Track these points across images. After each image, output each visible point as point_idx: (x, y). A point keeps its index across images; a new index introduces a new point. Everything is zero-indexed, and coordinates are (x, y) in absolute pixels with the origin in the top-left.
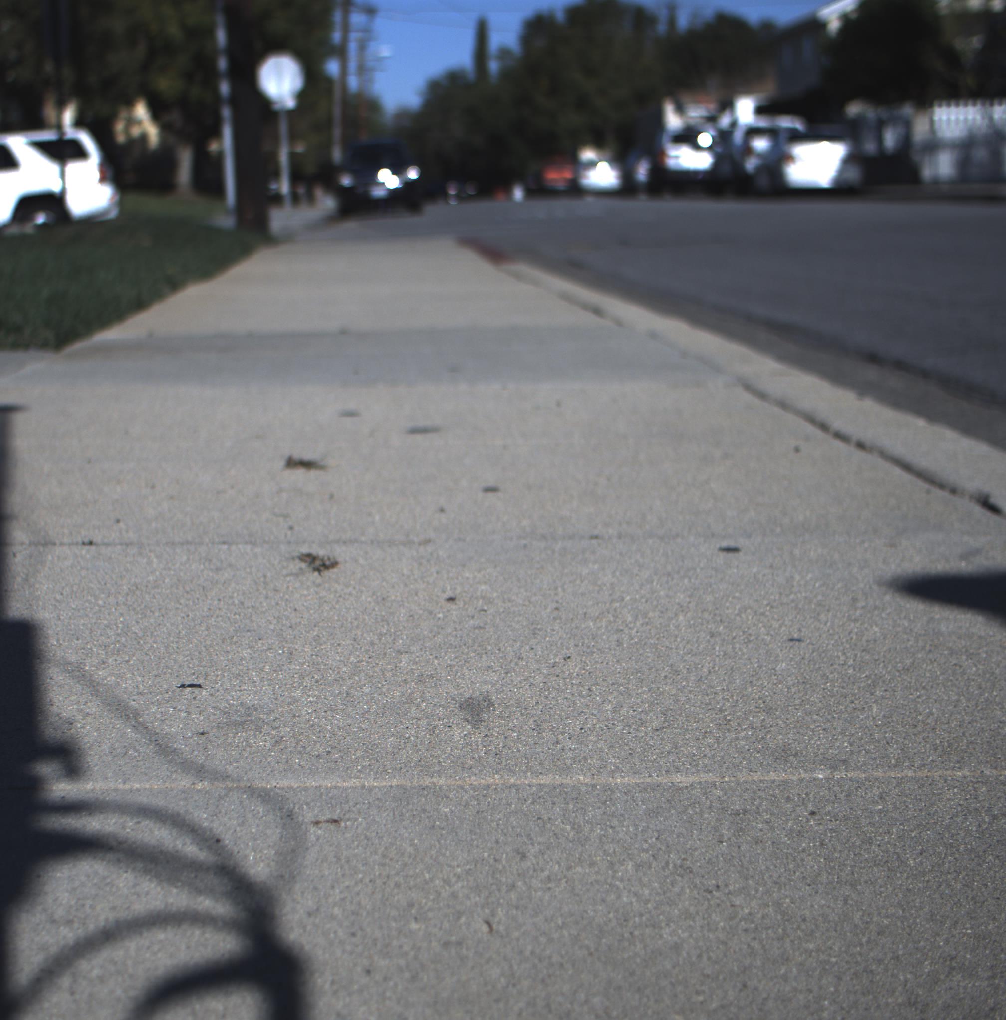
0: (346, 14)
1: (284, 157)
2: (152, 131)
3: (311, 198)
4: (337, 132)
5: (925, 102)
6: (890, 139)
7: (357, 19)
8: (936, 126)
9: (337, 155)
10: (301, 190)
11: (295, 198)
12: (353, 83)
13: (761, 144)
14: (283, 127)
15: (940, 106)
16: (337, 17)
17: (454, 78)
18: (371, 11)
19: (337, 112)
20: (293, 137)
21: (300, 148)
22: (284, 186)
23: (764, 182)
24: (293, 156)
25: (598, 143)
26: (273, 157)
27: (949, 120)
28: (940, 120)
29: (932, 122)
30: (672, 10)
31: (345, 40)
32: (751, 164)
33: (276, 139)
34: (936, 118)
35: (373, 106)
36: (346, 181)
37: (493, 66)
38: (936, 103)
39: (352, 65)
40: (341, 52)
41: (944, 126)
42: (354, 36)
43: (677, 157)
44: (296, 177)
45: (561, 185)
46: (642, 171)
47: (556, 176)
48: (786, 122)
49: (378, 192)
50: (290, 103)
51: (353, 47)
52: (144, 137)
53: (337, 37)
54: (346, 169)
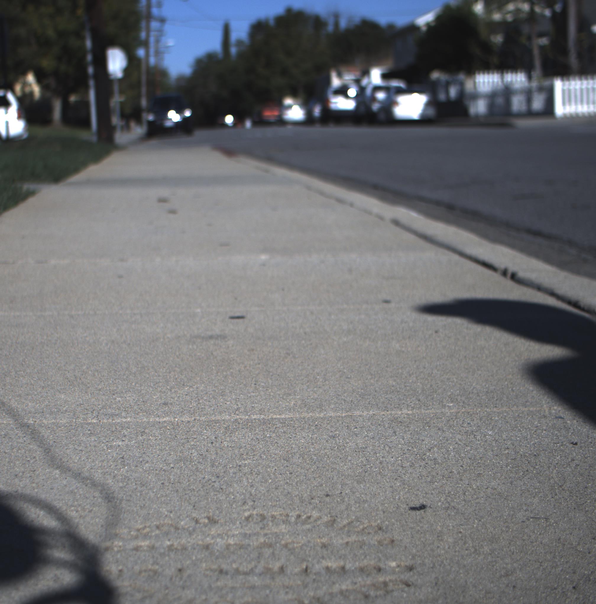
0: (148, 22)
2: (36, 90)
3: (128, 128)
4: (144, 90)
5: (471, 72)
6: (453, 92)
7: (154, 25)
8: (477, 85)
9: (144, 103)
10: (124, 123)
12: (152, 61)
13: (381, 96)
14: (116, 88)
15: (479, 73)
16: (143, 24)
17: (210, 57)
18: (162, 20)
19: (144, 79)
21: (124, 99)
23: (382, 116)
25: (294, 94)
27: (484, 82)
28: (479, 82)
29: (475, 83)
30: (337, 17)
31: (148, 36)
32: (375, 107)
34: (477, 81)
35: (164, 73)
36: (151, 117)
37: (233, 50)
38: (477, 72)
39: (152, 50)
40: (146, 44)
41: (481, 85)
42: (153, 34)
43: (336, 103)
45: (272, 119)
46: (317, 111)
47: (270, 114)
48: (395, 83)
49: (168, 124)
50: (120, 75)
51: (152, 40)
52: (32, 94)
53: (143, 35)
54: (150, 110)
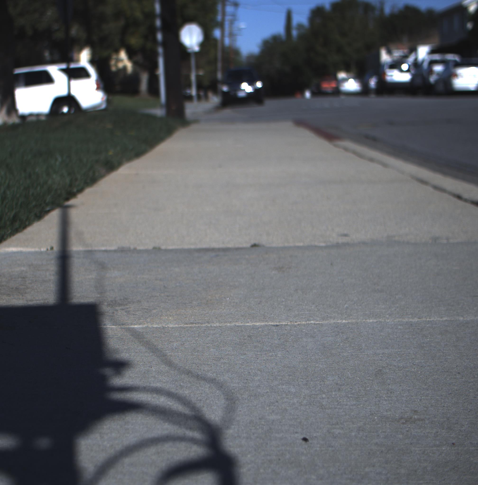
0: (224, 6)
1: (193, 78)
2: (129, 65)
3: (206, 97)
4: (219, 65)
7: (229, 9)
9: (219, 76)
10: (202, 93)
11: (199, 98)
12: (227, 41)
13: (438, 68)
14: (193, 61)
16: (219, 7)
17: (275, 39)
18: (236, 5)
19: (219, 55)
20: (198, 67)
21: (201, 73)
22: (194, 92)
23: (440, 88)
24: (198, 77)
25: (347, 69)
26: (188, 77)
30: (382, 4)
31: (223, 19)
32: (433, 79)
33: (189, 69)
35: (236, 52)
36: (225, 89)
37: (295, 33)
39: (227, 32)
40: (221, 25)
42: (228, 18)
43: (392, 76)
44: (199, 87)
45: (329, 90)
46: (373, 83)
47: (327, 86)
48: (450, 57)
49: (241, 94)
50: (196, 49)
51: (227, 23)
52: (125, 68)
53: (219, 18)
54: (224, 83)
